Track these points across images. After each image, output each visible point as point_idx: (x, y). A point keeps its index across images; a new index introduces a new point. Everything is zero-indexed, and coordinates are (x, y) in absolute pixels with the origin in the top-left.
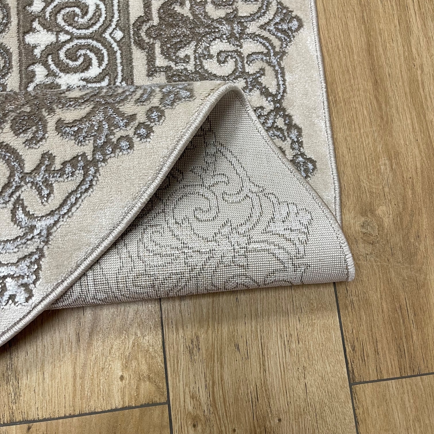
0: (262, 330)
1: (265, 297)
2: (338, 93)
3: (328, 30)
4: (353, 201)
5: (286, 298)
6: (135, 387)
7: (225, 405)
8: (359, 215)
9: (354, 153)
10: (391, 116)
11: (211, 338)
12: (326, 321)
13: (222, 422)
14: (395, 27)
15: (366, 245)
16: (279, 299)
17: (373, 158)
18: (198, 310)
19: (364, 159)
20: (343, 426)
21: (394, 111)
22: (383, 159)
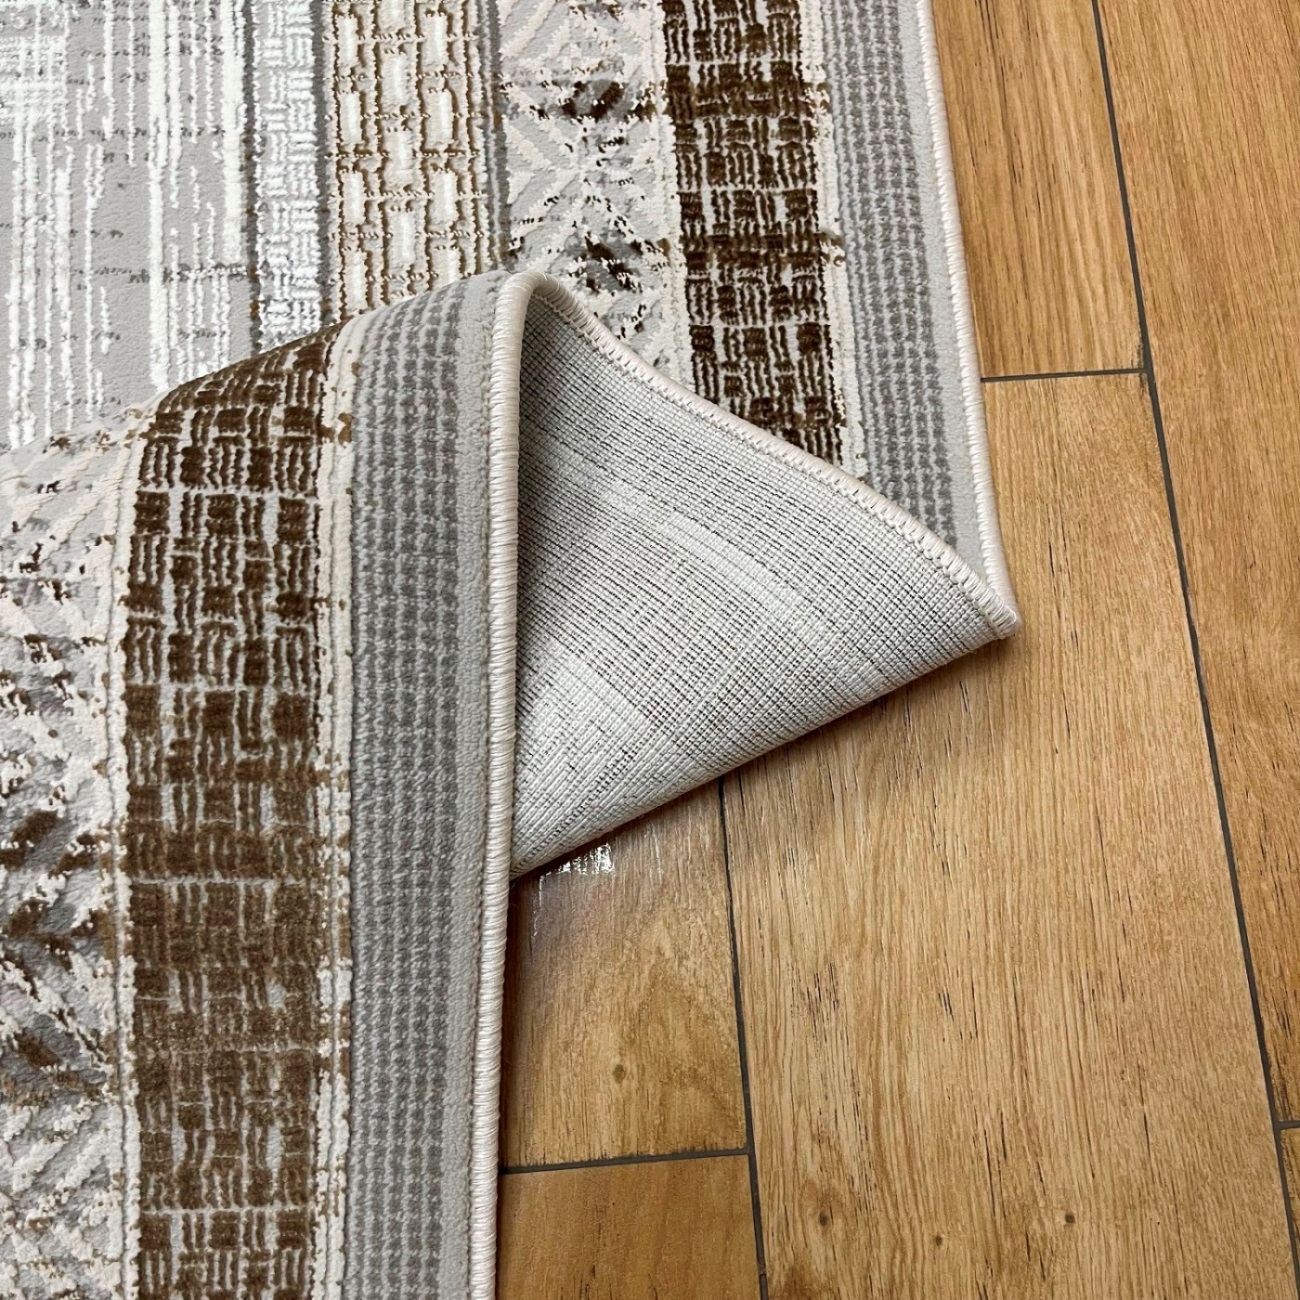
0: (1017, 957)
1: (1026, 863)
2: (1233, 296)
3: (1202, 120)
4: (1279, 598)
5: (1087, 868)
6: (656, 1103)
7: (910, 1167)
9: (1280, 462)
12: (1203, 939)
13: (903, 1215)
16: (1067, 871)
18: (832, 890)
20: (1254, 1246)
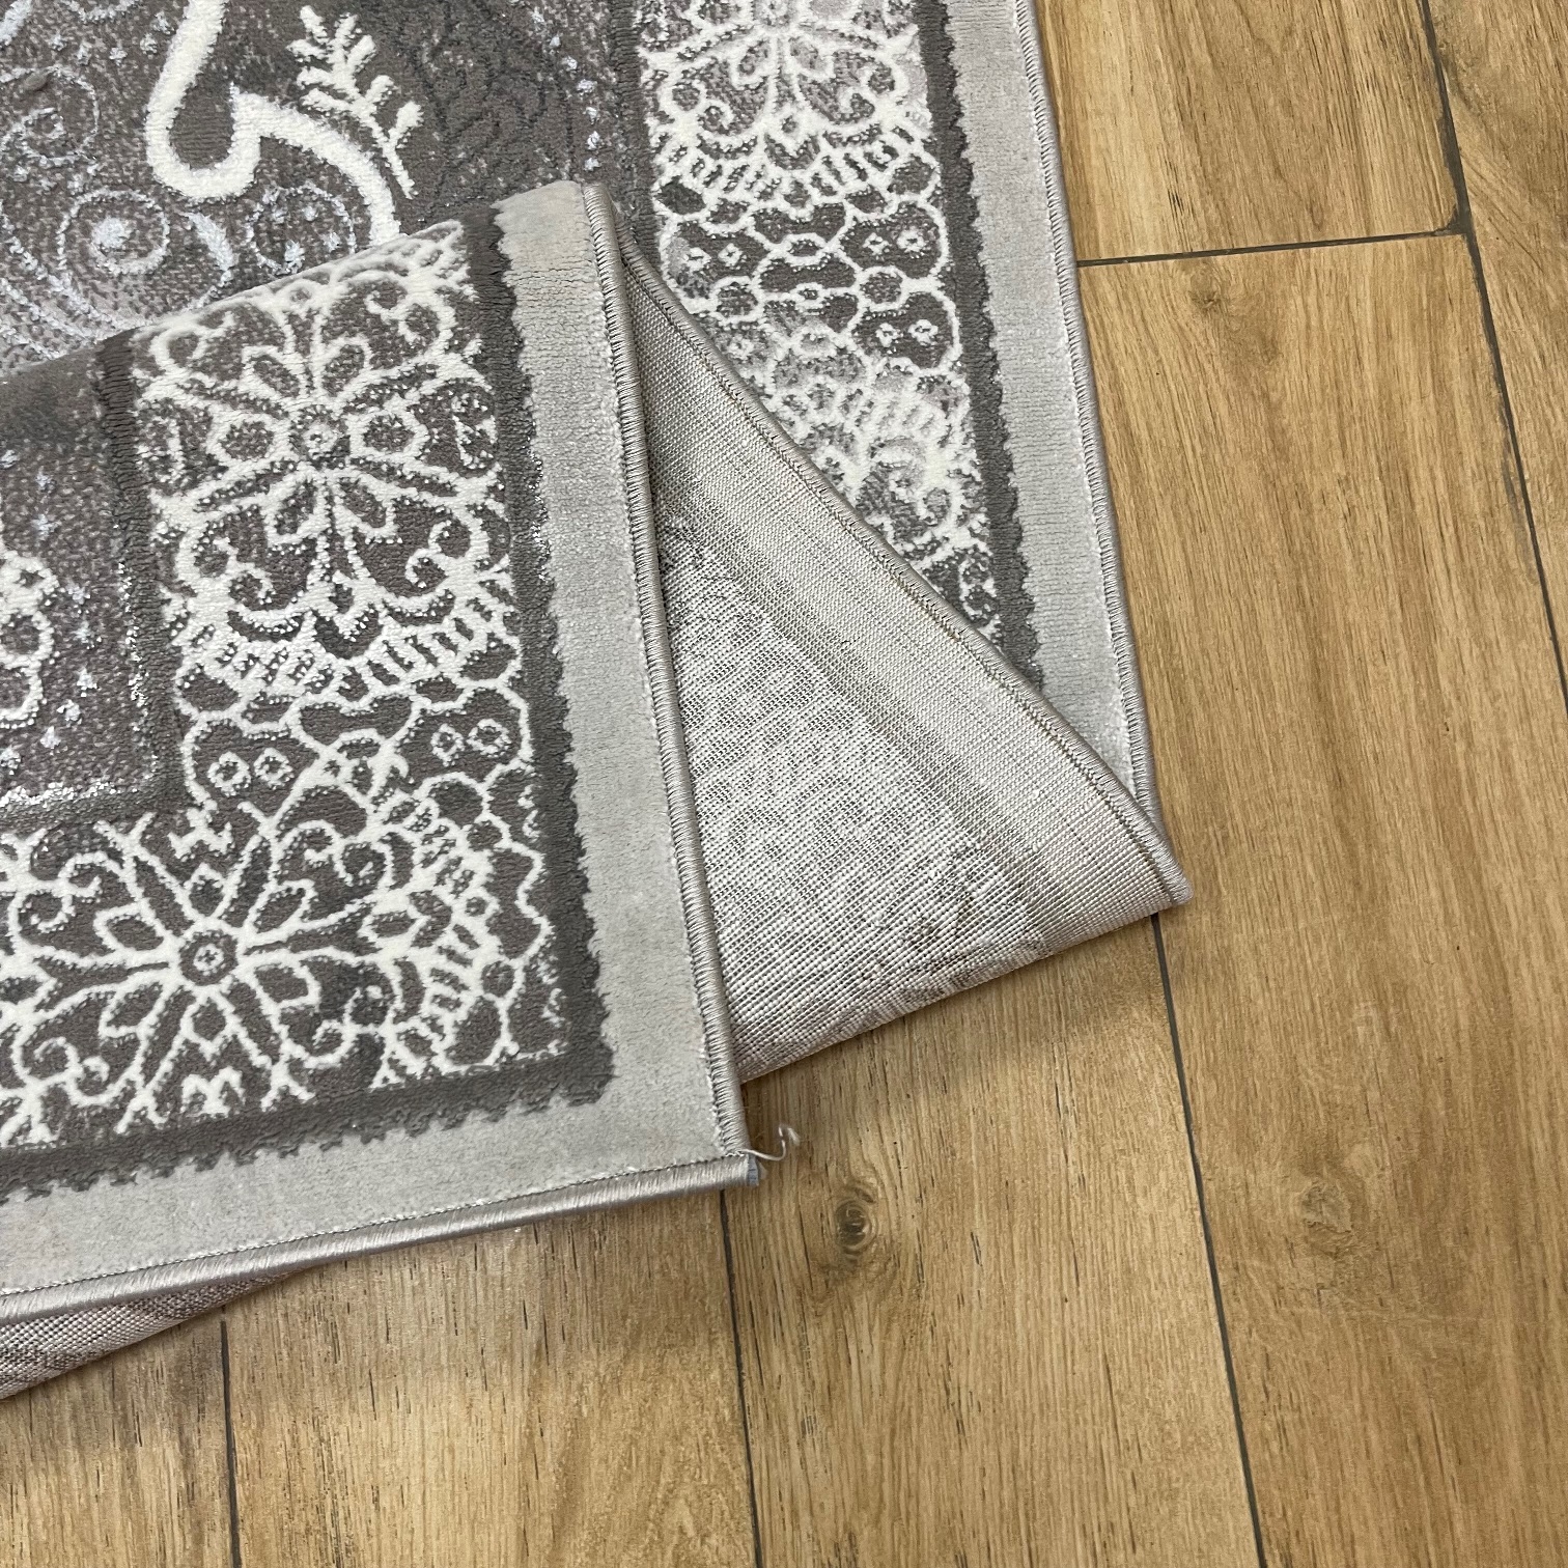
8: (1296, 1171)
10: (1383, 879)
11: (888, 1537)
14: (1391, 614)
15: (1317, 1258)
17: (1335, 1005)
19: (1308, 1008)
21: (1392, 864)
22: (1362, 1005)
